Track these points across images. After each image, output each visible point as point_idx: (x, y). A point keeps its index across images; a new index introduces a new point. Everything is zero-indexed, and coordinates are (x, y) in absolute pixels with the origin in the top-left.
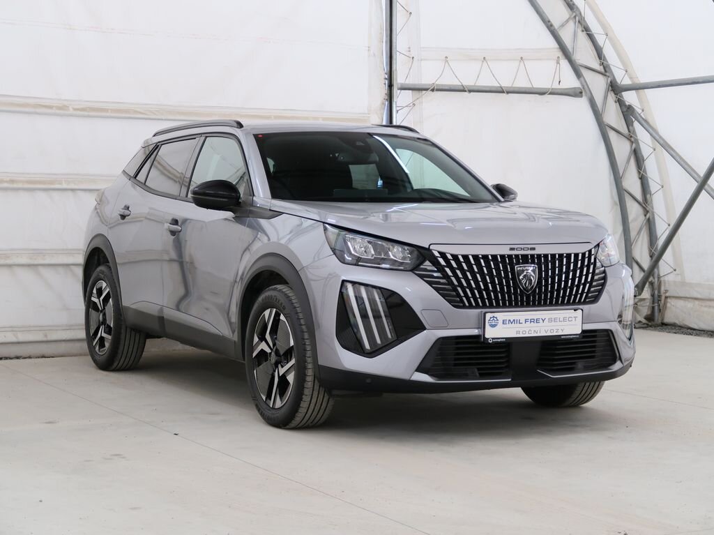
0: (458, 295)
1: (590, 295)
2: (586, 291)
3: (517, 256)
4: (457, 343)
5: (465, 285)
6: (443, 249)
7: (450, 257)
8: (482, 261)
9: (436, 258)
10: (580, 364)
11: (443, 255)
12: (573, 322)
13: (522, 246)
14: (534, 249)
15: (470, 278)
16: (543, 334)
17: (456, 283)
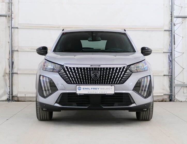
0: (70, 80)
1: (121, 81)
2: (119, 80)
3: (92, 68)
4: (68, 95)
5: (72, 77)
6: (67, 65)
7: (69, 68)
8: (79, 69)
9: (64, 68)
10: (116, 104)
11: (67, 67)
12: (111, 90)
13: (95, 65)
14: (100, 66)
15: (74, 74)
16: (98, 93)
17: (69, 76)
